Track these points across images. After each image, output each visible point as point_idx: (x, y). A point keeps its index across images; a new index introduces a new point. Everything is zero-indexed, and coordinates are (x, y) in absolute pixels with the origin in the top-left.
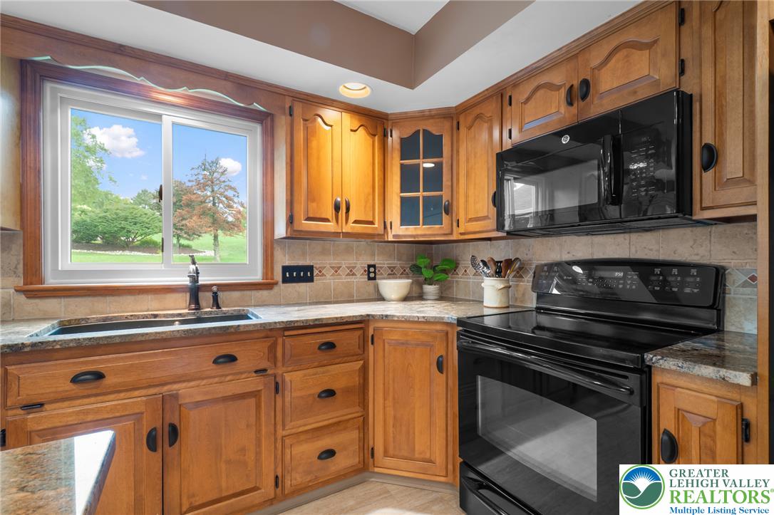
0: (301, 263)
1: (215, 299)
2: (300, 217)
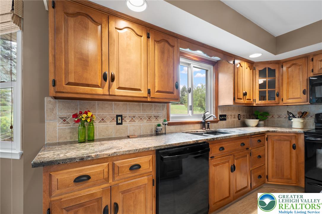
0: (223, 114)
1: (208, 126)
2: (236, 98)
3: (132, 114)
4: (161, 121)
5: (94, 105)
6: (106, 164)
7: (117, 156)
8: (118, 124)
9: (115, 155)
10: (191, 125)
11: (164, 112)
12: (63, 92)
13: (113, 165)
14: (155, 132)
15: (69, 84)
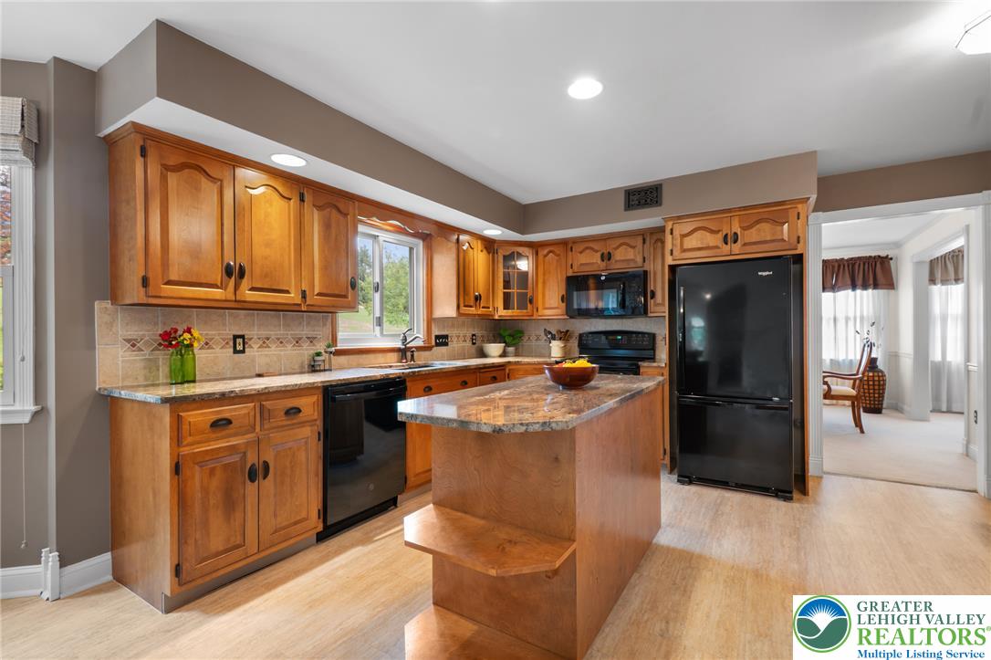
0: (443, 333)
1: (412, 356)
2: (462, 305)
3: (264, 333)
4: (321, 347)
5: (190, 316)
6: (252, 405)
7: (269, 393)
8: (236, 352)
9: (267, 391)
10: (380, 355)
11: (328, 330)
12: (160, 297)
13: (262, 407)
14: (308, 368)
15: (169, 283)
